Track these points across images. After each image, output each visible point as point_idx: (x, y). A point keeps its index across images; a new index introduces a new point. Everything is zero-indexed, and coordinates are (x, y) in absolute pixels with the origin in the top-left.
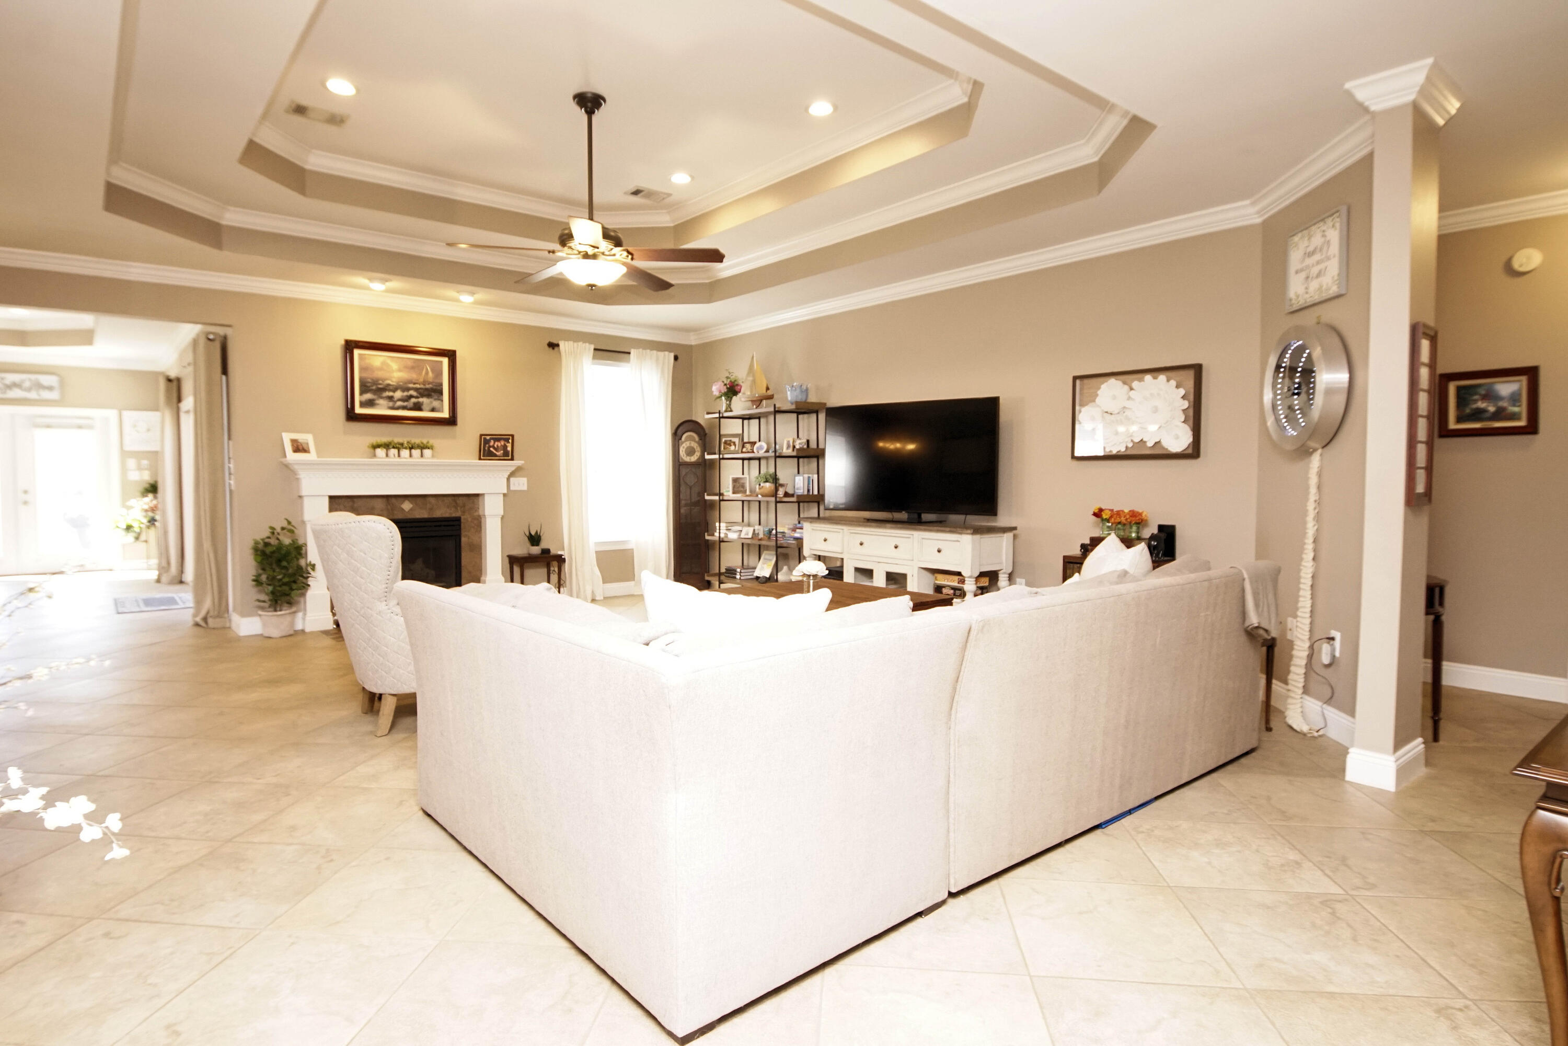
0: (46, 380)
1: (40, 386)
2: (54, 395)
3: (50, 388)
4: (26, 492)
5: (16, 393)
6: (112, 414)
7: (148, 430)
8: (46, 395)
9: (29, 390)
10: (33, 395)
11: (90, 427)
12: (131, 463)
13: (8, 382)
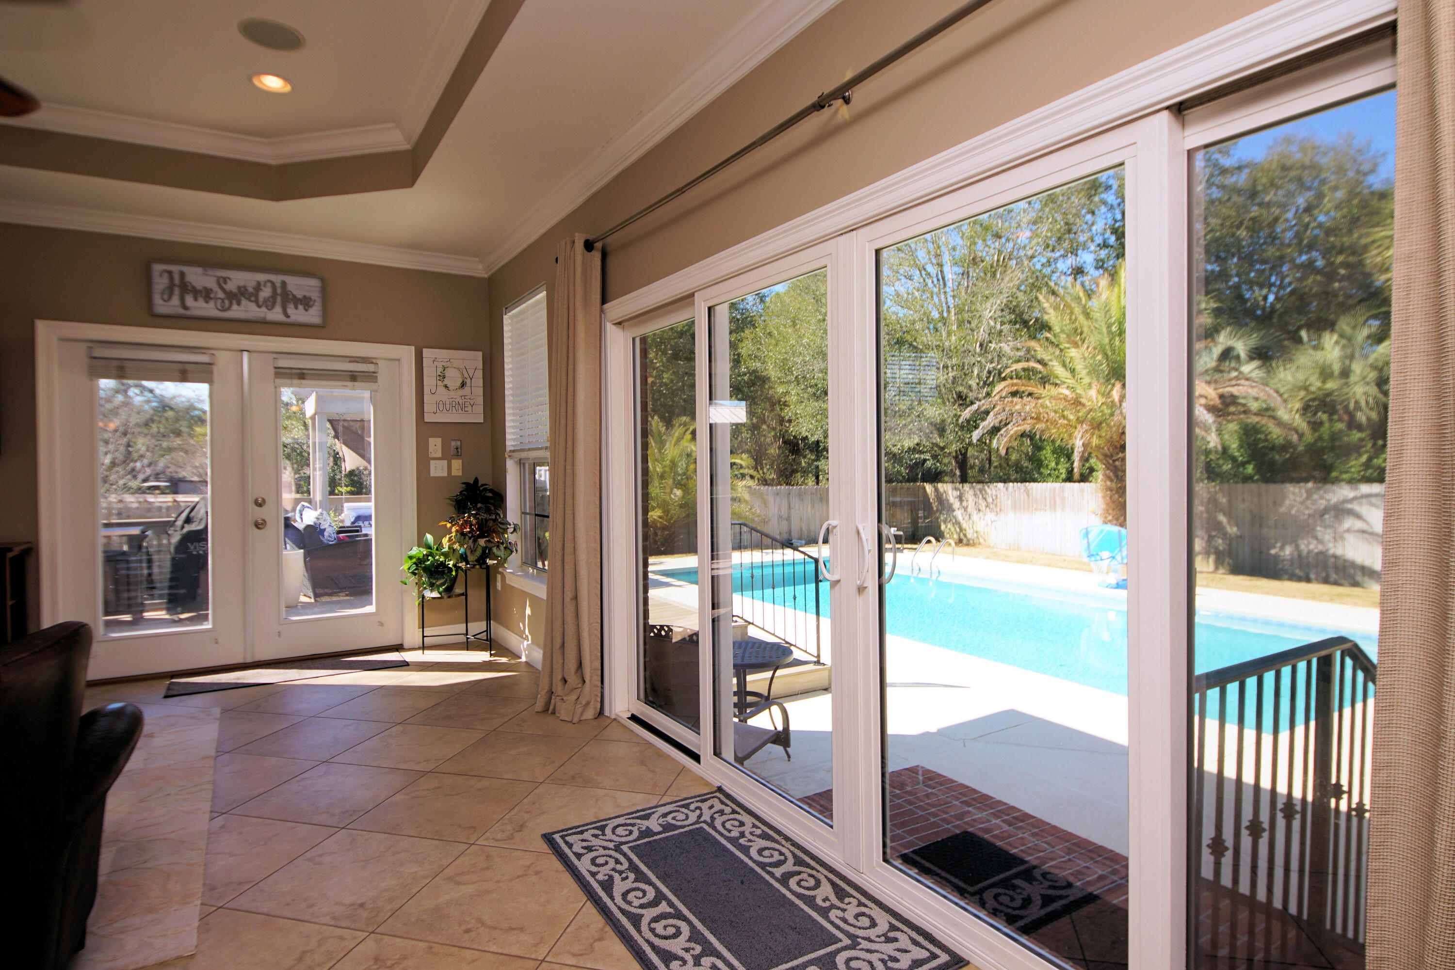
0: (298, 285)
1: (287, 298)
2: (313, 316)
3: (306, 302)
4: (259, 503)
5: (247, 310)
6: (407, 353)
7: (463, 385)
8: (298, 315)
9: (270, 304)
10: (276, 315)
11: (370, 377)
12: (435, 445)
13: (231, 286)
